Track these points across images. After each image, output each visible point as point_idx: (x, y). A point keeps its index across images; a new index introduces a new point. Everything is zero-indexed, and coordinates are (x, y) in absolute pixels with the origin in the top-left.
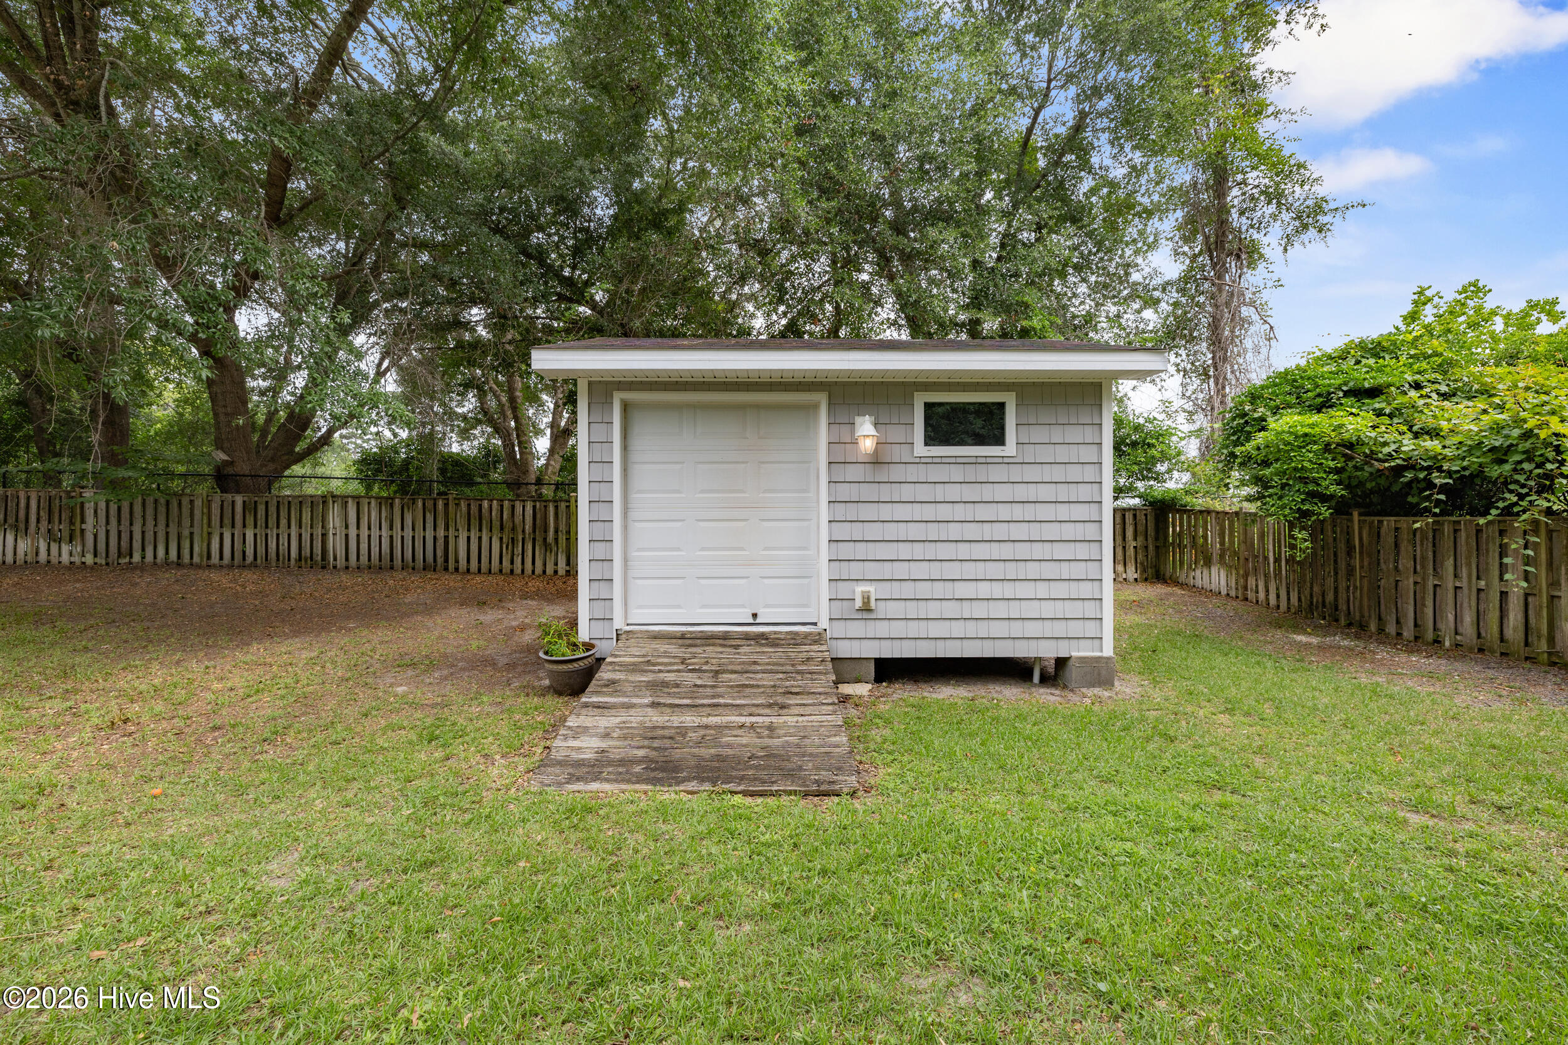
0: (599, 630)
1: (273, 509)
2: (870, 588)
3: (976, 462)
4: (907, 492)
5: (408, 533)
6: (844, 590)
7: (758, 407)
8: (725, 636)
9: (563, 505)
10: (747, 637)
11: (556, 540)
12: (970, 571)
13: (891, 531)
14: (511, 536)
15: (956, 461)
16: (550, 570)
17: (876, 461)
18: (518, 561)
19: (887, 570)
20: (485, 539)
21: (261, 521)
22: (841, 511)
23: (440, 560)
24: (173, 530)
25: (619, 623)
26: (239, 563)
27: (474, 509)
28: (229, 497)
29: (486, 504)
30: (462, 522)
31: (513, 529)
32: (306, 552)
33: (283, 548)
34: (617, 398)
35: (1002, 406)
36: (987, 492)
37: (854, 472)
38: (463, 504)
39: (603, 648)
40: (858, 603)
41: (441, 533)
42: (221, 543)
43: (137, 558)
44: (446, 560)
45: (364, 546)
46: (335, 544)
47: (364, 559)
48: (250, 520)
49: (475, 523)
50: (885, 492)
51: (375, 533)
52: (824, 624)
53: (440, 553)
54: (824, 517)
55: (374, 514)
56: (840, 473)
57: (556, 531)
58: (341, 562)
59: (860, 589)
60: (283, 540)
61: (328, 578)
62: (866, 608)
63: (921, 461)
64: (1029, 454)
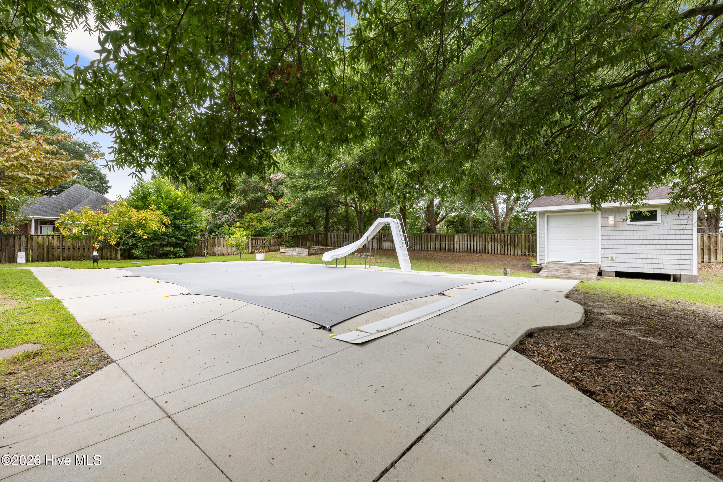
0: (541, 262)
1: (442, 237)
2: (614, 255)
3: (647, 225)
4: (625, 233)
5: (475, 243)
6: (605, 255)
7: (581, 215)
8: (573, 264)
9: (520, 235)
10: (578, 265)
11: (518, 245)
12: (645, 251)
13: (620, 242)
14: (504, 244)
15: (640, 225)
16: (516, 254)
17: (615, 226)
18: (506, 251)
19: (618, 251)
20: (496, 245)
21: (439, 240)
22: (604, 238)
23: (484, 250)
24: (420, 242)
25: (546, 261)
26: (434, 250)
27: (493, 236)
28: (432, 234)
29: (496, 235)
30: (489, 240)
31: (505, 242)
32: (450, 248)
33: (444, 247)
34: (546, 215)
35: (656, 211)
36: (651, 233)
37: (608, 229)
38: (490, 235)
39: (543, 266)
40: (610, 258)
41: (484, 243)
42: (431, 245)
43: (413, 248)
44: (485, 250)
45: (464, 246)
46: (457, 246)
47: (464, 249)
48: (437, 240)
49: (493, 240)
50: (618, 233)
51: (466, 243)
52: (600, 263)
53: (483, 248)
54: (600, 239)
55: (466, 238)
56: (604, 229)
57: (518, 243)
58: (458, 250)
59: (610, 255)
60: (444, 245)
61: (455, 253)
62: (612, 259)
63: (629, 225)
64: (666, 223)
